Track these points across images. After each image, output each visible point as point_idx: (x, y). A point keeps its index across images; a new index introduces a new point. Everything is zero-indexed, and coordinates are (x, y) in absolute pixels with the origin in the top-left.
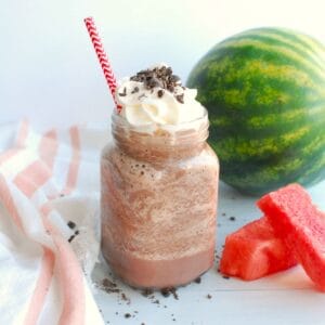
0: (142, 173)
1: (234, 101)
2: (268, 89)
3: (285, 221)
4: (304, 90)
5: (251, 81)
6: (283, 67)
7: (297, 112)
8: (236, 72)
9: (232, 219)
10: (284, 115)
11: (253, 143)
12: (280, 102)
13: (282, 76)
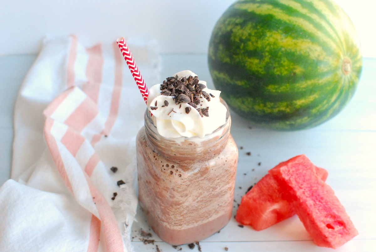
0: (172, 173)
1: (254, 68)
2: (285, 62)
3: (292, 192)
4: (316, 63)
5: (270, 52)
6: (299, 41)
7: (309, 82)
8: (257, 42)
9: (249, 154)
10: (297, 85)
11: (269, 104)
12: (295, 73)
13: (298, 49)
